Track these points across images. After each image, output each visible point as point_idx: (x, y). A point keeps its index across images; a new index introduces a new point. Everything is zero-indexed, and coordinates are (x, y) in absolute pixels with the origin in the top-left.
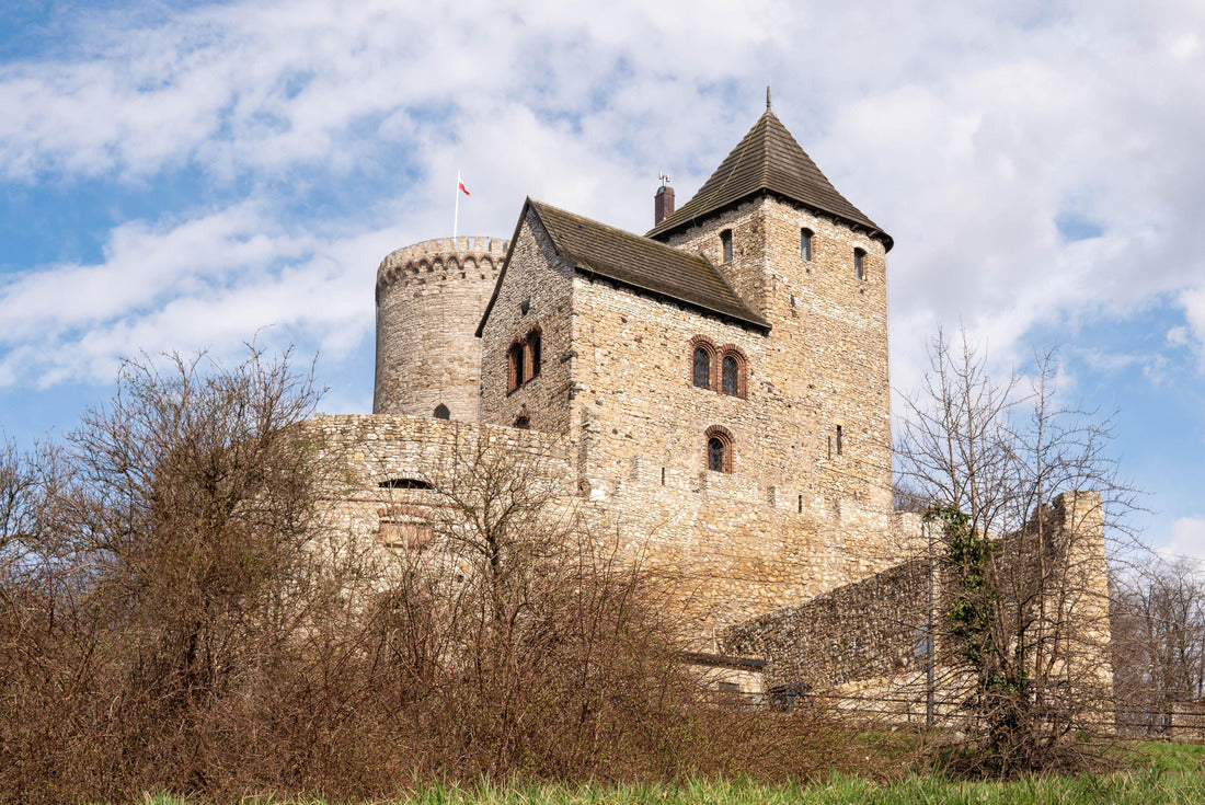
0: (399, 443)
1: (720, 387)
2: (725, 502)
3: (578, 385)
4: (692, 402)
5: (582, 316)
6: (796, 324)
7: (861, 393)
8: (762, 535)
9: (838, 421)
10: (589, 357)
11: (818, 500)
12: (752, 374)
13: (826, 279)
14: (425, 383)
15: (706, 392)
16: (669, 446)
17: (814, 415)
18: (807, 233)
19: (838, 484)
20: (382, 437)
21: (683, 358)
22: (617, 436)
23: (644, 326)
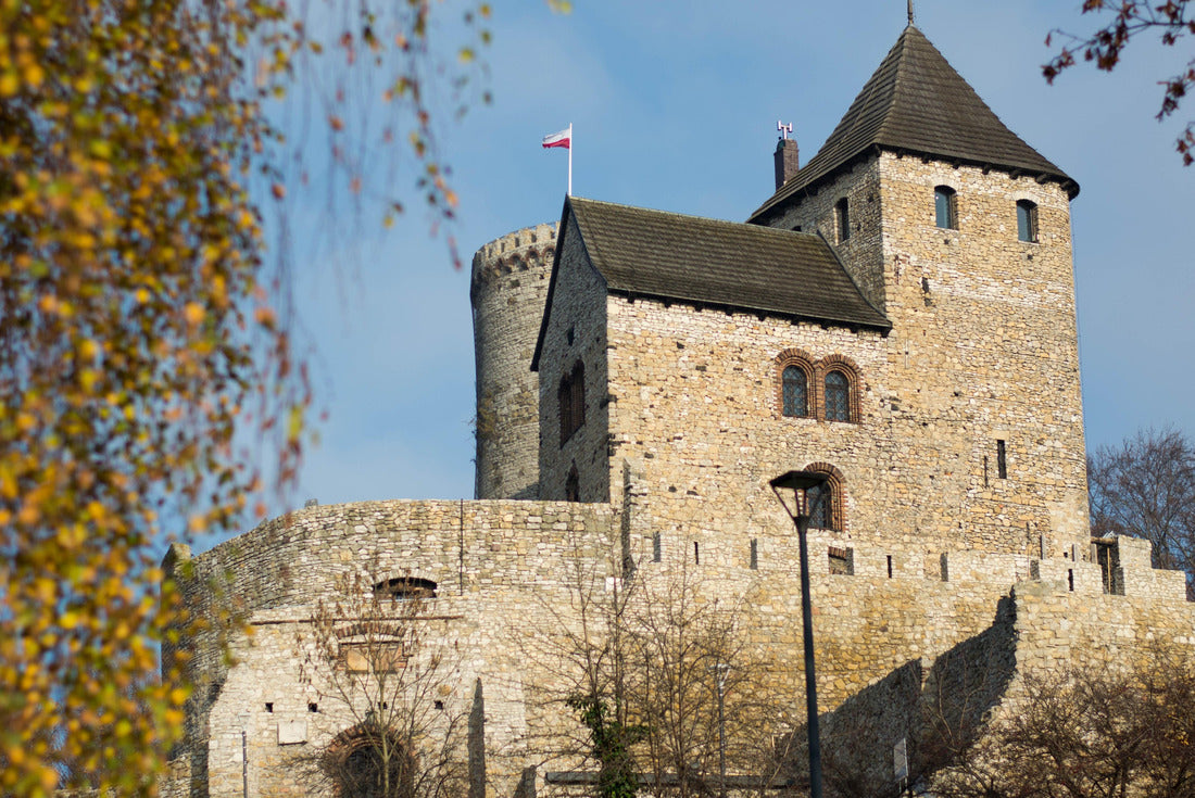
0: (392, 534)
1: (821, 413)
2: (784, 575)
3: (618, 438)
4: (781, 438)
5: (620, 348)
6: (932, 315)
7: (1033, 393)
8: (835, 612)
9: (999, 434)
10: (634, 399)
11: (915, 559)
12: (868, 389)
13: (975, 249)
14: (526, 415)
15: (801, 422)
16: (751, 498)
17: (961, 431)
18: (945, 191)
19: (1001, 517)
20: (373, 529)
21: (767, 382)
22: (677, 495)
23: (708, 349)
